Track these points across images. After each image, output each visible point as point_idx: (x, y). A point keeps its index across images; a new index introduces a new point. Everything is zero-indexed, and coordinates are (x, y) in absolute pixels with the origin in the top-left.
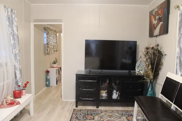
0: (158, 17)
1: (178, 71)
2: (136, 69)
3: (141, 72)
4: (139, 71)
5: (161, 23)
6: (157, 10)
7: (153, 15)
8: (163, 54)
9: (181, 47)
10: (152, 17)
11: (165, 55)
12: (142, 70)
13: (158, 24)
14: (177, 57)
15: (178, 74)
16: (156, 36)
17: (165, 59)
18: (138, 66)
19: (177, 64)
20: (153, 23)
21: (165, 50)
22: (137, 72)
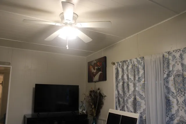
0: (97, 67)
1: (117, 107)
2: (79, 109)
3: (84, 111)
4: (82, 111)
5: (100, 72)
6: (95, 62)
7: (92, 66)
8: (103, 95)
9: (118, 90)
10: (91, 66)
11: (105, 96)
12: (84, 110)
13: (97, 73)
14: (116, 97)
15: (118, 109)
16: (95, 82)
17: (105, 100)
18: (81, 107)
19: (116, 102)
20: (92, 72)
21: (104, 92)
22: (80, 112)
